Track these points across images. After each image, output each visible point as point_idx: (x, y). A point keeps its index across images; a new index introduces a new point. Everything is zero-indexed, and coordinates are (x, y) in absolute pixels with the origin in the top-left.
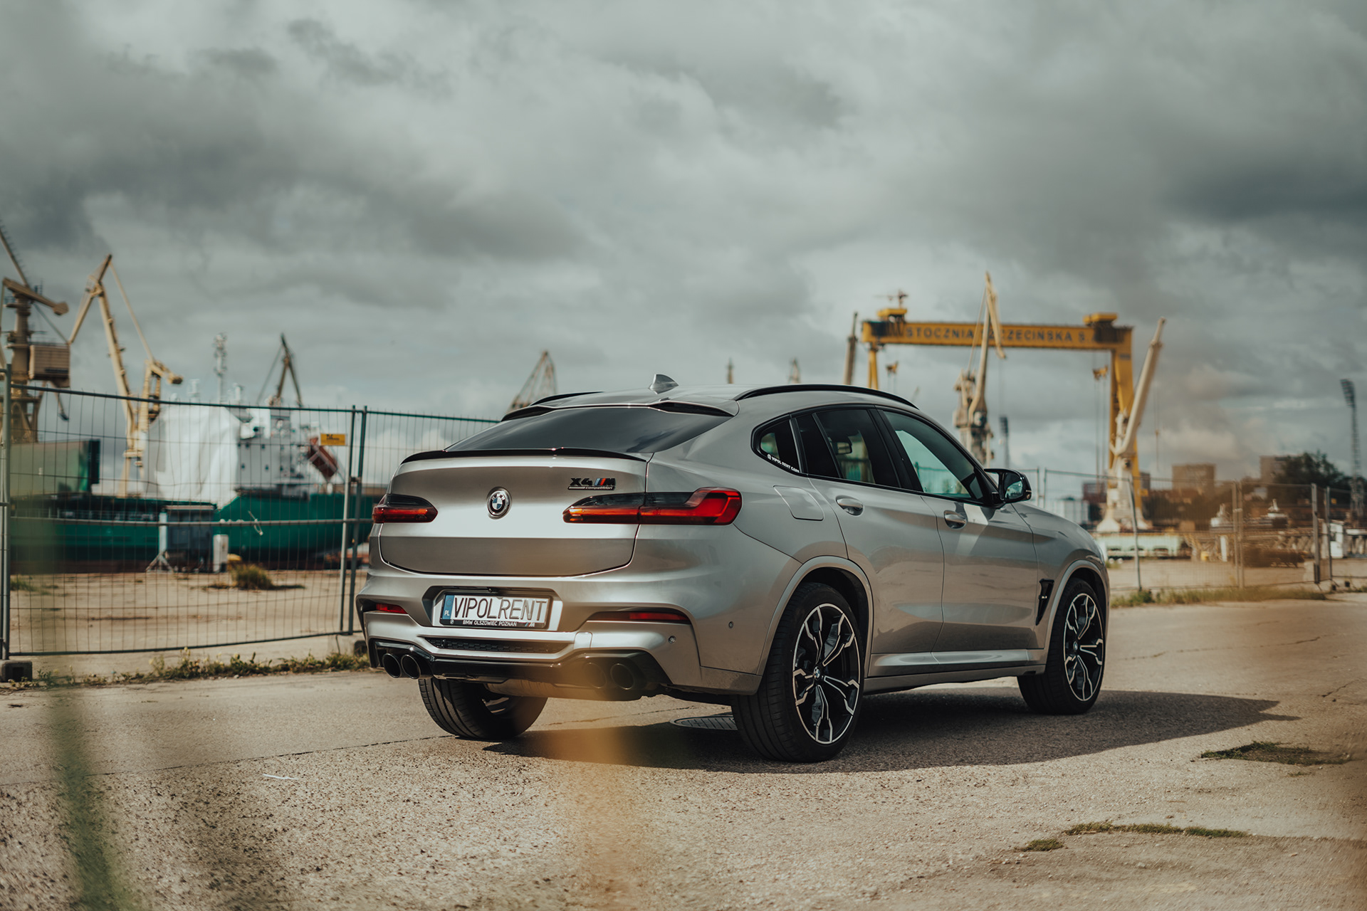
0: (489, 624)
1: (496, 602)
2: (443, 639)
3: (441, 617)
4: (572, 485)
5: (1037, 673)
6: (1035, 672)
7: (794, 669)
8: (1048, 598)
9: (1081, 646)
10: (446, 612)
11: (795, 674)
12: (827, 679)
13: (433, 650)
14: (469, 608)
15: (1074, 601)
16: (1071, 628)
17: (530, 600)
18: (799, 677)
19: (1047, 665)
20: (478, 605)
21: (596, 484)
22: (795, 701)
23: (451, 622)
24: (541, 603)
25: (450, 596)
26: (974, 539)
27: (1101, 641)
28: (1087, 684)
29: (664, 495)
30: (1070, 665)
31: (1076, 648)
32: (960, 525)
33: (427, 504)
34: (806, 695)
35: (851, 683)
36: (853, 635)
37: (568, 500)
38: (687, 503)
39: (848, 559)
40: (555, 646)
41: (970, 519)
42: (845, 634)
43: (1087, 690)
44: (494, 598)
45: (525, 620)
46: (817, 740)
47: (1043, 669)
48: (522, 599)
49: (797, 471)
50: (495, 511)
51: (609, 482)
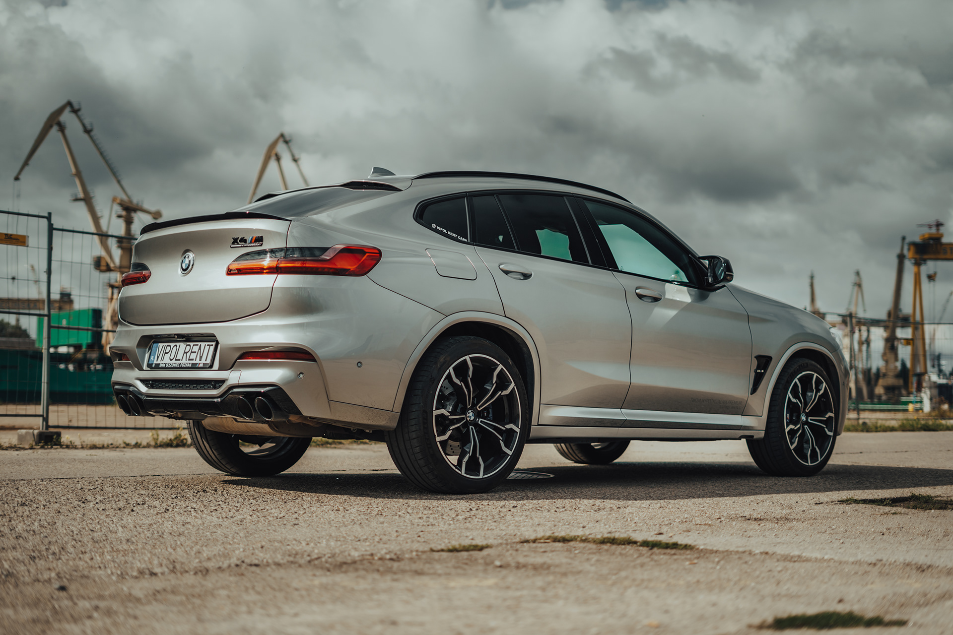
0: (174, 365)
1: (183, 346)
2: (150, 380)
3: (148, 362)
4: (233, 243)
5: (755, 437)
6: (753, 436)
7: (434, 409)
8: (765, 371)
9: (810, 418)
10: (152, 357)
11: (435, 413)
12: (481, 422)
13: (143, 388)
14: (166, 353)
15: (798, 377)
16: (794, 400)
17: (203, 344)
18: (441, 418)
19: (765, 431)
20: (171, 350)
21: (249, 242)
22: (435, 438)
23: (153, 366)
24: (210, 346)
25: (155, 345)
26: (672, 313)
27: (832, 415)
28: (814, 451)
29: (301, 249)
30: (792, 433)
31: (805, 419)
32: (656, 299)
33: (146, 268)
34: (449, 433)
35: (508, 426)
36: (513, 385)
37: (229, 257)
38: (323, 257)
39: (505, 316)
40: (217, 383)
41: (668, 296)
42: (503, 383)
43: (814, 456)
44: (182, 344)
45: (198, 361)
46: (463, 473)
47: (762, 434)
48: (199, 344)
49: (464, 239)
50: (184, 270)
51: (259, 240)
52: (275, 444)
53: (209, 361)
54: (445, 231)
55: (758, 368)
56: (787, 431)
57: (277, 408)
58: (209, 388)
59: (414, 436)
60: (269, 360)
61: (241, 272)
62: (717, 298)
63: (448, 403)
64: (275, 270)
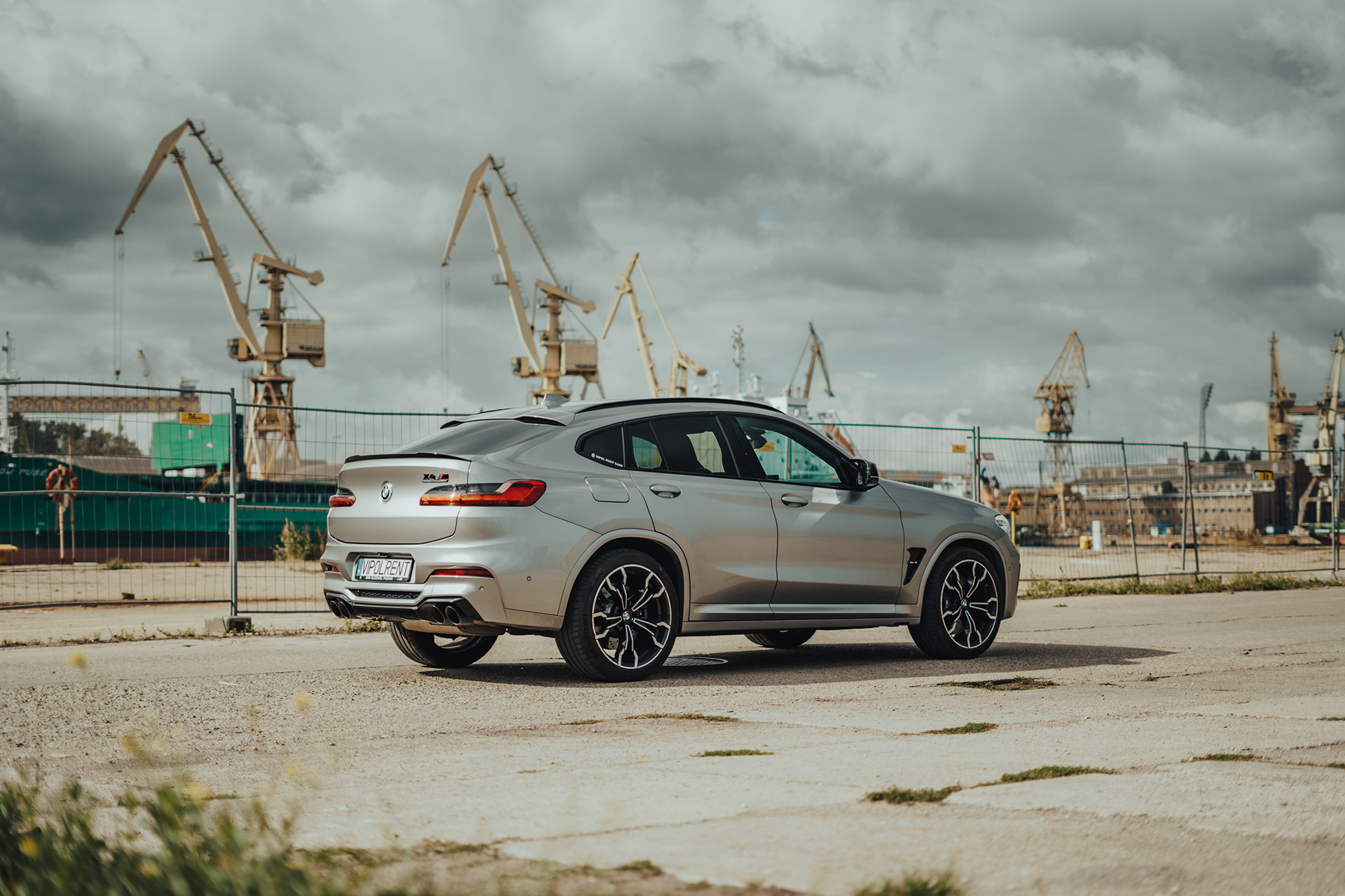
0: (378, 579)
1: (385, 561)
2: (358, 590)
3: (356, 574)
4: (425, 479)
5: (914, 623)
6: (912, 622)
7: (593, 612)
8: (919, 563)
9: (970, 604)
10: (359, 570)
11: (594, 615)
12: (636, 621)
13: (352, 597)
14: (371, 568)
15: (956, 566)
16: (951, 588)
17: (402, 561)
18: (598, 620)
20: (375, 566)
21: (438, 478)
22: (595, 636)
23: (360, 578)
24: (407, 563)
25: (361, 560)
26: (819, 515)
27: (996, 600)
28: (974, 634)
29: (479, 485)
30: (950, 620)
31: (966, 605)
32: (803, 505)
33: (351, 494)
34: (607, 632)
35: (660, 624)
36: (664, 588)
37: (422, 490)
38: (497, 491)
39: (655, 531)
40: (414, 594)
41: (815, 500)
42: (654, 587)
43: (974, 639)
44: (384, 560)
45: (398, 576)
46: (620, 665)
47: (918, 621)
48: (399, 561)
49: (620, 465)
50: (385, 498)
51: (446, 477)
52: (466, 638)
53: (407, 576)
54: (603, 459)
55: (911, 560)
56: (943, 617)
57: (463, 615)
58: (407, 598)
59: (577, 635)
60: (456, 576)
61: (431, 503)
62: (870, 496)
63: (607, 606)
64: (460, 503)
